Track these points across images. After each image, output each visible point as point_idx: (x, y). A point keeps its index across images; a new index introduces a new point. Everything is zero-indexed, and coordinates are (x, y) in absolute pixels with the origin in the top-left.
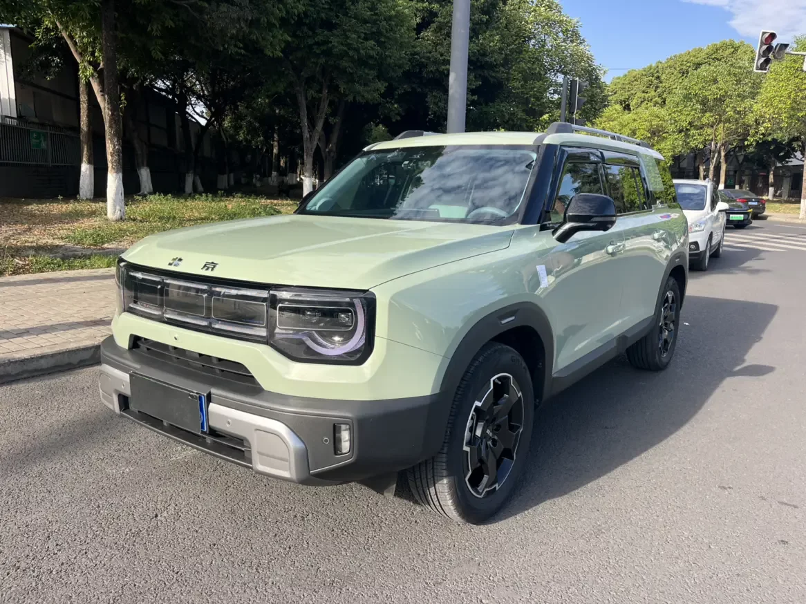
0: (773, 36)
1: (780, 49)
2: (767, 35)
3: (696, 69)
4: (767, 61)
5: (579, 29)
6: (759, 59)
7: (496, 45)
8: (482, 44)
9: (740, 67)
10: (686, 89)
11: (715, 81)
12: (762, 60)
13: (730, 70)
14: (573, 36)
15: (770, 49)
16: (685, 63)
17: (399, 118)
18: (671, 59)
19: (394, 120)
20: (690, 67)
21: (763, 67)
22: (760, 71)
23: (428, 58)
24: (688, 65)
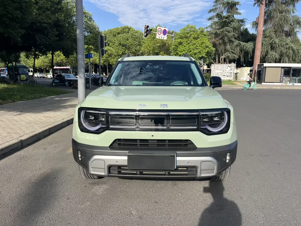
0: (148, 27)
1: (150, 31)
2: (146, 26)
3: (118, 35)
4: (147, 35)
5: (92, 17)
6: (144, 33)
7: (62, 18)
8: (57, 17)
9: (135, 36)
10: (119, 41)
11: (128, 40)
12: (146, 34)
13: (132, 36)
14: (91, 19)
15: (147, 31)
16: (114, 32)
17: (22, 45)
18: (109, 30)
19: (19, 45)
20: (116, 34)
21: (146, 36)
22: (145, 37)
23: (36, 20)
24: (116, 33)
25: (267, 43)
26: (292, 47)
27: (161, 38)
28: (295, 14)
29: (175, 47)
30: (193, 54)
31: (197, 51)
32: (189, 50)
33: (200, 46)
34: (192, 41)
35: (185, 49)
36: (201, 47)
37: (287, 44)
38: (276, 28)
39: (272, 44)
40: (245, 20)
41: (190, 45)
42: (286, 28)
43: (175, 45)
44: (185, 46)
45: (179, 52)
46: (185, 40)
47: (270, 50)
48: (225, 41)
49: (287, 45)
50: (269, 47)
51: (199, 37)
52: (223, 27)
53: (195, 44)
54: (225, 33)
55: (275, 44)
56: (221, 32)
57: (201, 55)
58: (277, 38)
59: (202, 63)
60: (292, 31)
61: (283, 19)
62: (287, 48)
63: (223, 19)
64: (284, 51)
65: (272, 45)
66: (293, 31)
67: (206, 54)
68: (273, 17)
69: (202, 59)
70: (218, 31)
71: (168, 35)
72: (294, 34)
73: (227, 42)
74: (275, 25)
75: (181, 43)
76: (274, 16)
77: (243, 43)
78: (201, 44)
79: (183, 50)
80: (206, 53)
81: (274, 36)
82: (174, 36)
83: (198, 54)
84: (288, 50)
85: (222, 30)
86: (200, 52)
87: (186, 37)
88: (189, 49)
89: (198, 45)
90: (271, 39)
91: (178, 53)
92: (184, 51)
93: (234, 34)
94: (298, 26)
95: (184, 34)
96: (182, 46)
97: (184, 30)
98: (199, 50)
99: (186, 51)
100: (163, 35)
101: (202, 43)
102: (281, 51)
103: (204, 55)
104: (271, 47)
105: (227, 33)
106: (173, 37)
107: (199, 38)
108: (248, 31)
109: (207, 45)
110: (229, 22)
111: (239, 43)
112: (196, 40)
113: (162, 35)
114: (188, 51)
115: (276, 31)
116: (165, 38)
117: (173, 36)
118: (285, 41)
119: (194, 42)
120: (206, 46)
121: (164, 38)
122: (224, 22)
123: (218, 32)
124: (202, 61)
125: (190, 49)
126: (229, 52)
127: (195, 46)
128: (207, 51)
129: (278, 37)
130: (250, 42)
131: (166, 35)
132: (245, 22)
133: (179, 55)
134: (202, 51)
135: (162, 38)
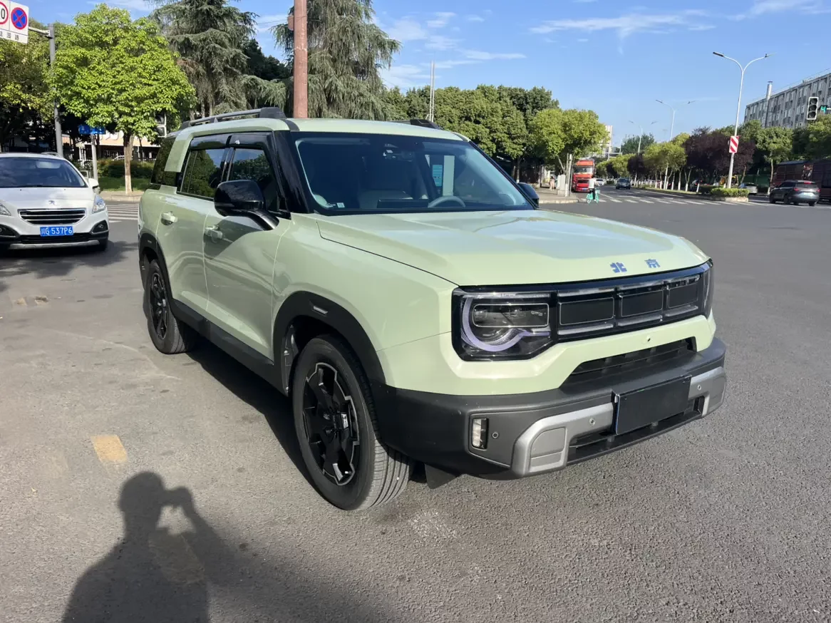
25: (318, 88)
26: (373, 103)
27: (9, 35)
28: (371, 23)
29: (64, 71)
30: (132, 101)
31: (144, 91)
32: (118, 86)
33: (150, 75)
34: (122, 57)
35: (103, 81)
36: (154, 80)
37: (361, 95)
38: (335, 52)
39: (330, 91)
40: (252, 18)
41: (119, 72)
42: (355, 56)
43: (66, 67)
44: (101, 73)
45: (84, 88)
46: (98, 53)
47: (325, 105)
48: (213, 69)
49: (362, 98)
50: (324, 97)
51: (144, 47)
52: (202, 27)
53: (133, 69)
54: (212, 45)
55: (337, 92)
56: (200, 41)
57: (161, 105)
58: (339, 76)
59: (163, 128)
60: (368, 63)
61: (349, 29)
62: (362, 105)
63: (202, 5)
64: (356, 111)
65: (329, 94)
66: (370, 62)
67: (174, 102)
68: (325, 21)
69: (164, 117)
70: (191, 37)
71: (30, 28)
72: (373, 71)
73: (220, 73)
74: (332, 44)
75: (84, 62)
76: (327, 18)
77: (263, 81)
78: (155, 71)
79: (97, 83)
80: (173, 99)
81: (333, 72)
82: (53, 36)
83: (150, 101)
84: (365, 109)
85: (202, 35)
86: (154, 96)
87: (102, 45)
88: (115, 84)
89: (144, 74)
90: (326, 78)
91: (81, 94)
92: (100, 86)
93: (239, 53)
94: (379, 52)
95: (91, 34)
96: (89, 69)
97: (93, 19)
98: (152, 89)
99: (108, 89)
100: (13, 28)
101: (159, 69)
102: (350, 111)
103: (168, 107)
104: (328, 99)
105: (217, 46)
106: (50, 38)
107: (143, 51)
108: (258, 48)
109: (174, 75)
110: (218, 17)
111: (253, 79)
112: (136, 58)
113: (10, 25)
114: (113, 89)
115: (334, 61)
116: (23, 36)
117: (49, 35)
118: (356, 87)
119: (130, 62)
120: (171, 80)
121: (17, 37)
122: (203, 13)
123: (191, 39)
124: (163, 123)
125: (119, 83)
126: (226, 101)
127: (134, 75)
128: (175, 93)
129: (341, 75)
130: (276, 80)
131: (24, 27)
132: (252, 23)
133: (83, 98)
134: (161, 92)
135: (13, 38)
